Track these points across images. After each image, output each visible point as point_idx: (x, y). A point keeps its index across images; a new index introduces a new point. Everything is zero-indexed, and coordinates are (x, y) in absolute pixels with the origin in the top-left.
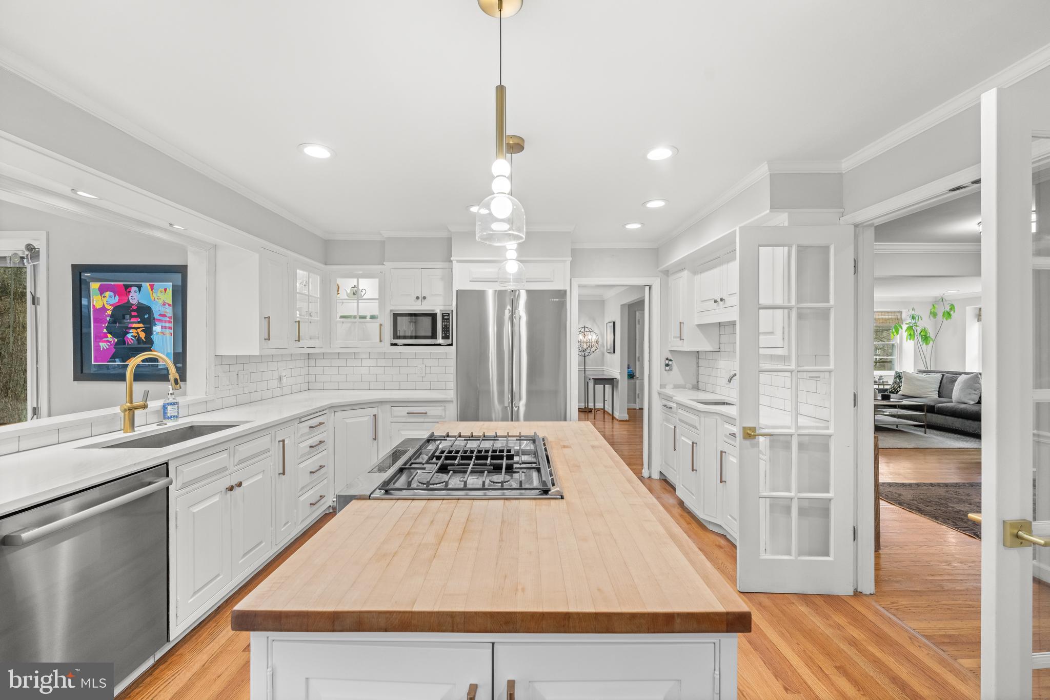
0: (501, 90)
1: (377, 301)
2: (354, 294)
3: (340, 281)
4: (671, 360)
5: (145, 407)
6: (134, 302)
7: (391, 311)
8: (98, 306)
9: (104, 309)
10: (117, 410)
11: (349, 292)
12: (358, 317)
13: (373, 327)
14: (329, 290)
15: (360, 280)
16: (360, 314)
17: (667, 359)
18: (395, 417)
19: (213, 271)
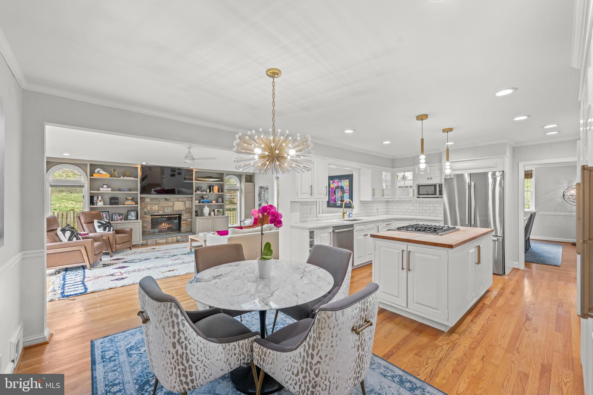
0: (422, 140)
1: (412, 180)
2: (403, 178)
3: (397, 174)
5: (346, 213)
6: (340, 186)
7: (417, 184)
8: (332, 187)
9: (333, 188)
10: (341, 214)
11: (401, 177)
12: (405, 187)
13: (411, 190)
14: (394, 177)
15: (405, 173)
16: (406, 185)
19: (359, 176)
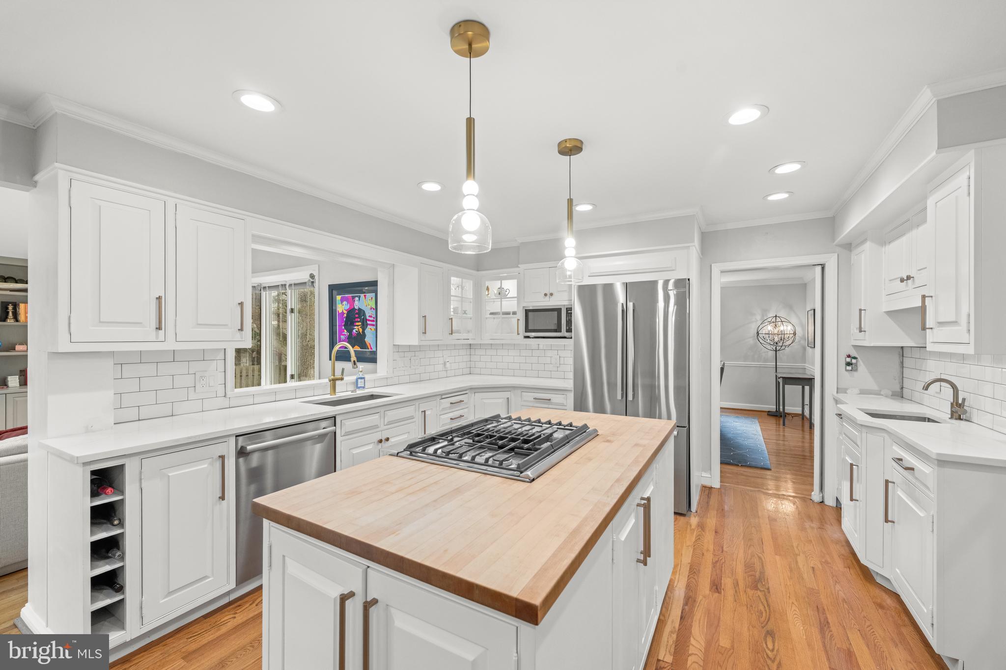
0: (470, 122)
1: (516, 299)
2: (499, 294)
3: (488, 283)
4: (855, 358)
5: (342, 379)
6: (356, 308)
7: (524, 307)
8: (340, 312)
9: (343, 313)
10: (327, 380)
11: (496, 292)
12: (501, 314)
13: (514, 321)
14: (480, 290)
15: (503, 281)
16: (504, 310)
17: (849, 356)
18: (525, 401)
19: (392, 284)
